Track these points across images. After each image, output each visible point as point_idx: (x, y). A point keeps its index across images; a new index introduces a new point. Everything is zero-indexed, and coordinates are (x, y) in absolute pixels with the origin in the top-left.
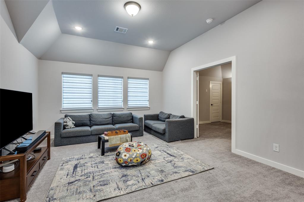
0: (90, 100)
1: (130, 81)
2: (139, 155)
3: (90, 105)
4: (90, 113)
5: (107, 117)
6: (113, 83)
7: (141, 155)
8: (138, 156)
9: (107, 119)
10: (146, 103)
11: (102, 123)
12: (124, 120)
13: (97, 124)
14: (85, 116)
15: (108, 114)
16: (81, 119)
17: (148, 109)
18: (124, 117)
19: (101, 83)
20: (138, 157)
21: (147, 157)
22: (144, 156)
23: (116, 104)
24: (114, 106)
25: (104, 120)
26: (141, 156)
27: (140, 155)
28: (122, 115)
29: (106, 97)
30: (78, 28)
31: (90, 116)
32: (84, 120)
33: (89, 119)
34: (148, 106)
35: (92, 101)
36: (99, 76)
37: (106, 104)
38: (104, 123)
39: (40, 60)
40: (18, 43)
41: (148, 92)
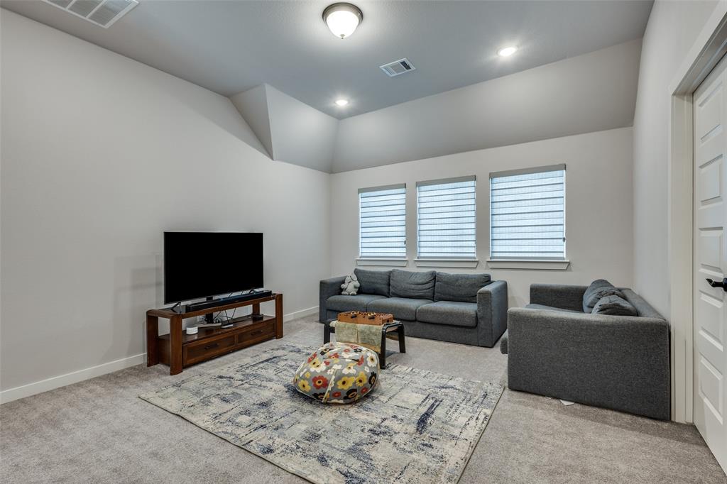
0: (404, 239)
1: (499, 183)
2: (309, 375)
3: (401, 252)
4: (391, 269)
5: (421, 281)
6: (450, 197)
7: (315, 377)
8: (308, 377)
9: (420, 286)
10: (558, 249)
11: (408, 293)
12: (459, 293)
13: (398, 293)
14: (381, 273)
15: (426, 274)
16: (373, 280)
17: (565, 267)
18: (460, 286)
19: (426, 199)
20: (307, 379)
21: (329, 388)
22: (319, 382)
23: (459, 250)
24: (453, 255)
25: (413, 286)
26: (315, 379)
27: (313, 378)
28: (457, 280)
29: (434, 233)
30: (342, 103)
31: (390, 274)
32: (377, 283)
33: (386, 282)
34: (564, 255)
35: (405, 242)
36: (419, 184)
37: (435, 250)
38: (413, 294)
39: (332, 175)
40: (270, 160)
41: (564, 212)
